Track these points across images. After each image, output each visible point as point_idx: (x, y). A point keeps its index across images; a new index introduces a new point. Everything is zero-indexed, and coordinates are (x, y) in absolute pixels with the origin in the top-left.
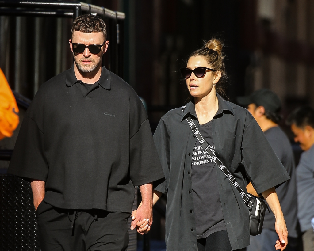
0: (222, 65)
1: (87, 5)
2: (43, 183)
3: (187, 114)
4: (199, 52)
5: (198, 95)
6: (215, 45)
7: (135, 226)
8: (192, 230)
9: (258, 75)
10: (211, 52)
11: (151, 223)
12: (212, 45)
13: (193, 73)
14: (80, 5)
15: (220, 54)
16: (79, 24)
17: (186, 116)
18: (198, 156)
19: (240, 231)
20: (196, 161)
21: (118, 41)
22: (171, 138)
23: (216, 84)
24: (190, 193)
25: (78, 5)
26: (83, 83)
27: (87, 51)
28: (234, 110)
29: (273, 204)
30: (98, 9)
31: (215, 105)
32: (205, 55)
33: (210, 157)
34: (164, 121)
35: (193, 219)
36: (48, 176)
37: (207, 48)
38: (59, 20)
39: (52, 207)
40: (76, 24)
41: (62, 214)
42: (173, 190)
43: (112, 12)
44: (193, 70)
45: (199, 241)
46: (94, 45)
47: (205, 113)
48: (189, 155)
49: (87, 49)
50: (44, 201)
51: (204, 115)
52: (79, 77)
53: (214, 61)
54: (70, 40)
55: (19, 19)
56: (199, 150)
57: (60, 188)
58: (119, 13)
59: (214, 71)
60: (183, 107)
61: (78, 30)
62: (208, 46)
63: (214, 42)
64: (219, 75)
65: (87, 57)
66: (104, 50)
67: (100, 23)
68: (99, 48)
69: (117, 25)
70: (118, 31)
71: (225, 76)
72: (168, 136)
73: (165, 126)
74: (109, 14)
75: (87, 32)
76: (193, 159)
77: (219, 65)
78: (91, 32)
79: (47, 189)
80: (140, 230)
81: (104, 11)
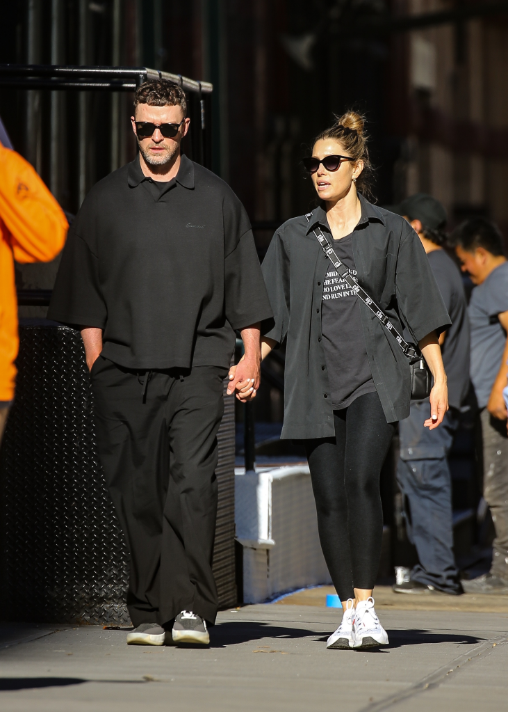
0: (365, 151)
1: (157, 72)
2: (99, 331)
3: (314, 225)
4: (330, 133)
5: (331, 198)
6: (352, 120)
7: (234, 389)
8: (326, 397)
9: (412, 172)
10: (347, 133)
11: (257, 386)
12: (348, 120)
13: (321, 165)
14: (145, 72)
15: (361, 133)
16: (145, 93)
17: (312, 227)
18: (333, 286)
19: (397, 394)
20: (330, 293)
21: (203, 125)
22: (291, 260)
23: (357, 179)
24: (320, 341)
25: (142, 72)
26: (153, 182)
27: (157, 134)
28: (384, 218)
29: (432, 361)
30: (173, 78)
31: (355, 211)
32: (339, 136)
33: (350, 287)
34: (281, 235)
35: (326, 379)
36: (106, 319)
37: (341, 126)
38: (115, 95)
39: (112, 363)
40: (141, 93)
41: (128, 374)
42: (295, 338)
43: (193, 82)
44: (321, 159)
45: (336, 412)
46: (167, 124)
47: (341, 223)
48: (319, 284)
49: (157, 131)
50: (102, 357)
51: (340, 226)
52: (147, 172)
53: (353, 146)
54: (133, 118)
55: (54, 94)
56: (334, 277)
57: (125, 338)
58: (203, 84)
59: (352, 160)
60: (309, 215)
61: (144, 102)
62: (342, 124)
63: (351, 116)
64: (361, 166)
65: (157, 143)
66: (183, 131)
67: (177, 92)
68: (176, 128)
69: (201, 102)
70: (202, 110)
71: (369, 166)
72: (285, 257)
73: (281, 242)
74: (189, 85)
75: (157, 105)
76: (325, 290)
77: (360, 151)
78: (162, 105)
79: (105, 340)
80: (241, 395)
81: (182, 80)
